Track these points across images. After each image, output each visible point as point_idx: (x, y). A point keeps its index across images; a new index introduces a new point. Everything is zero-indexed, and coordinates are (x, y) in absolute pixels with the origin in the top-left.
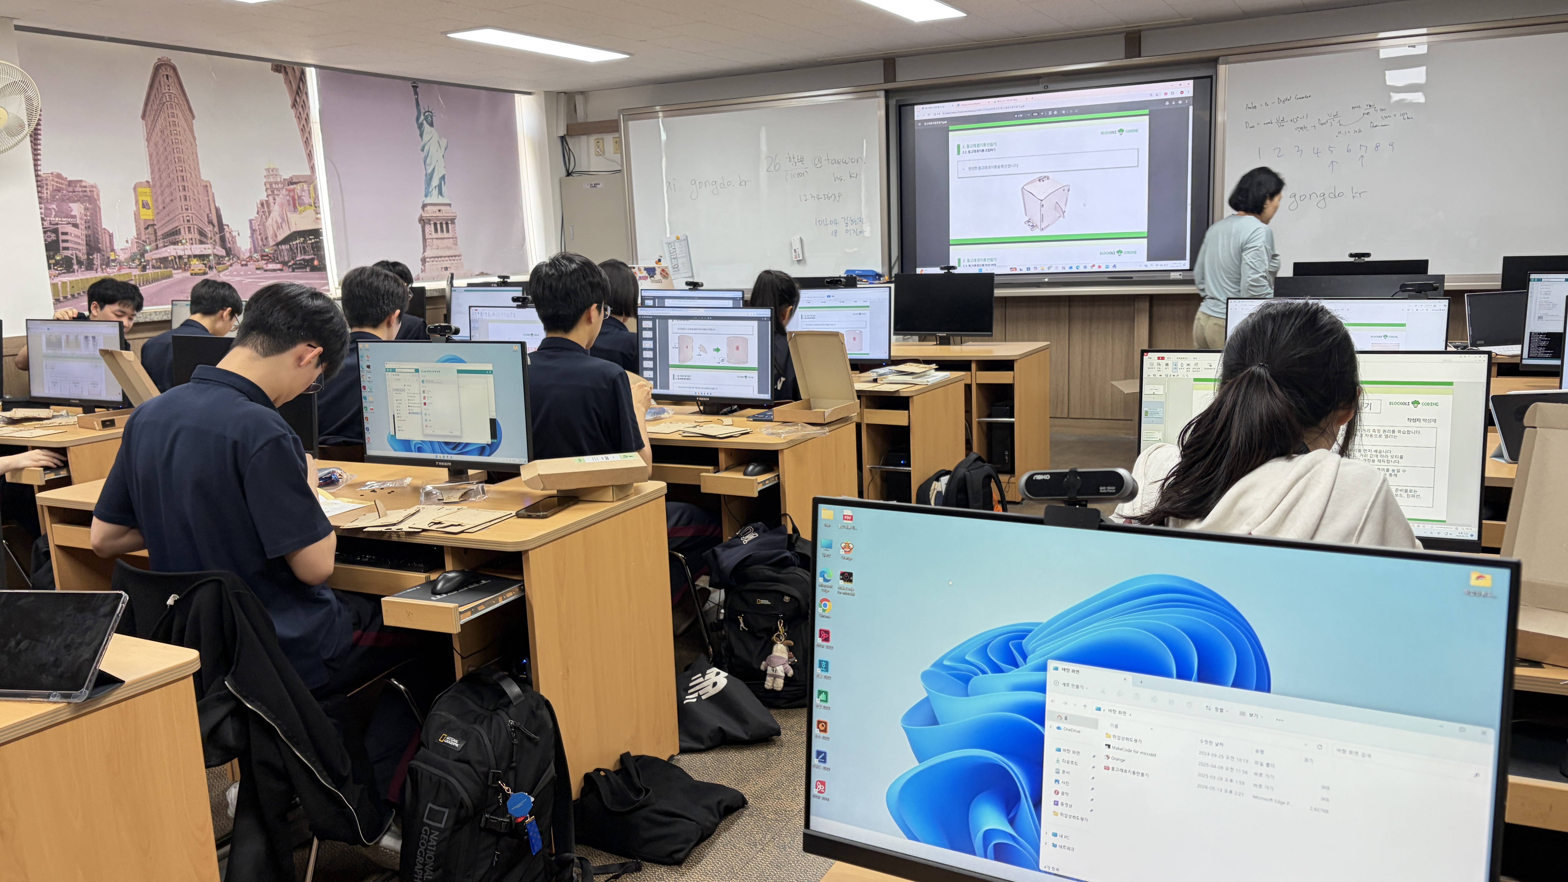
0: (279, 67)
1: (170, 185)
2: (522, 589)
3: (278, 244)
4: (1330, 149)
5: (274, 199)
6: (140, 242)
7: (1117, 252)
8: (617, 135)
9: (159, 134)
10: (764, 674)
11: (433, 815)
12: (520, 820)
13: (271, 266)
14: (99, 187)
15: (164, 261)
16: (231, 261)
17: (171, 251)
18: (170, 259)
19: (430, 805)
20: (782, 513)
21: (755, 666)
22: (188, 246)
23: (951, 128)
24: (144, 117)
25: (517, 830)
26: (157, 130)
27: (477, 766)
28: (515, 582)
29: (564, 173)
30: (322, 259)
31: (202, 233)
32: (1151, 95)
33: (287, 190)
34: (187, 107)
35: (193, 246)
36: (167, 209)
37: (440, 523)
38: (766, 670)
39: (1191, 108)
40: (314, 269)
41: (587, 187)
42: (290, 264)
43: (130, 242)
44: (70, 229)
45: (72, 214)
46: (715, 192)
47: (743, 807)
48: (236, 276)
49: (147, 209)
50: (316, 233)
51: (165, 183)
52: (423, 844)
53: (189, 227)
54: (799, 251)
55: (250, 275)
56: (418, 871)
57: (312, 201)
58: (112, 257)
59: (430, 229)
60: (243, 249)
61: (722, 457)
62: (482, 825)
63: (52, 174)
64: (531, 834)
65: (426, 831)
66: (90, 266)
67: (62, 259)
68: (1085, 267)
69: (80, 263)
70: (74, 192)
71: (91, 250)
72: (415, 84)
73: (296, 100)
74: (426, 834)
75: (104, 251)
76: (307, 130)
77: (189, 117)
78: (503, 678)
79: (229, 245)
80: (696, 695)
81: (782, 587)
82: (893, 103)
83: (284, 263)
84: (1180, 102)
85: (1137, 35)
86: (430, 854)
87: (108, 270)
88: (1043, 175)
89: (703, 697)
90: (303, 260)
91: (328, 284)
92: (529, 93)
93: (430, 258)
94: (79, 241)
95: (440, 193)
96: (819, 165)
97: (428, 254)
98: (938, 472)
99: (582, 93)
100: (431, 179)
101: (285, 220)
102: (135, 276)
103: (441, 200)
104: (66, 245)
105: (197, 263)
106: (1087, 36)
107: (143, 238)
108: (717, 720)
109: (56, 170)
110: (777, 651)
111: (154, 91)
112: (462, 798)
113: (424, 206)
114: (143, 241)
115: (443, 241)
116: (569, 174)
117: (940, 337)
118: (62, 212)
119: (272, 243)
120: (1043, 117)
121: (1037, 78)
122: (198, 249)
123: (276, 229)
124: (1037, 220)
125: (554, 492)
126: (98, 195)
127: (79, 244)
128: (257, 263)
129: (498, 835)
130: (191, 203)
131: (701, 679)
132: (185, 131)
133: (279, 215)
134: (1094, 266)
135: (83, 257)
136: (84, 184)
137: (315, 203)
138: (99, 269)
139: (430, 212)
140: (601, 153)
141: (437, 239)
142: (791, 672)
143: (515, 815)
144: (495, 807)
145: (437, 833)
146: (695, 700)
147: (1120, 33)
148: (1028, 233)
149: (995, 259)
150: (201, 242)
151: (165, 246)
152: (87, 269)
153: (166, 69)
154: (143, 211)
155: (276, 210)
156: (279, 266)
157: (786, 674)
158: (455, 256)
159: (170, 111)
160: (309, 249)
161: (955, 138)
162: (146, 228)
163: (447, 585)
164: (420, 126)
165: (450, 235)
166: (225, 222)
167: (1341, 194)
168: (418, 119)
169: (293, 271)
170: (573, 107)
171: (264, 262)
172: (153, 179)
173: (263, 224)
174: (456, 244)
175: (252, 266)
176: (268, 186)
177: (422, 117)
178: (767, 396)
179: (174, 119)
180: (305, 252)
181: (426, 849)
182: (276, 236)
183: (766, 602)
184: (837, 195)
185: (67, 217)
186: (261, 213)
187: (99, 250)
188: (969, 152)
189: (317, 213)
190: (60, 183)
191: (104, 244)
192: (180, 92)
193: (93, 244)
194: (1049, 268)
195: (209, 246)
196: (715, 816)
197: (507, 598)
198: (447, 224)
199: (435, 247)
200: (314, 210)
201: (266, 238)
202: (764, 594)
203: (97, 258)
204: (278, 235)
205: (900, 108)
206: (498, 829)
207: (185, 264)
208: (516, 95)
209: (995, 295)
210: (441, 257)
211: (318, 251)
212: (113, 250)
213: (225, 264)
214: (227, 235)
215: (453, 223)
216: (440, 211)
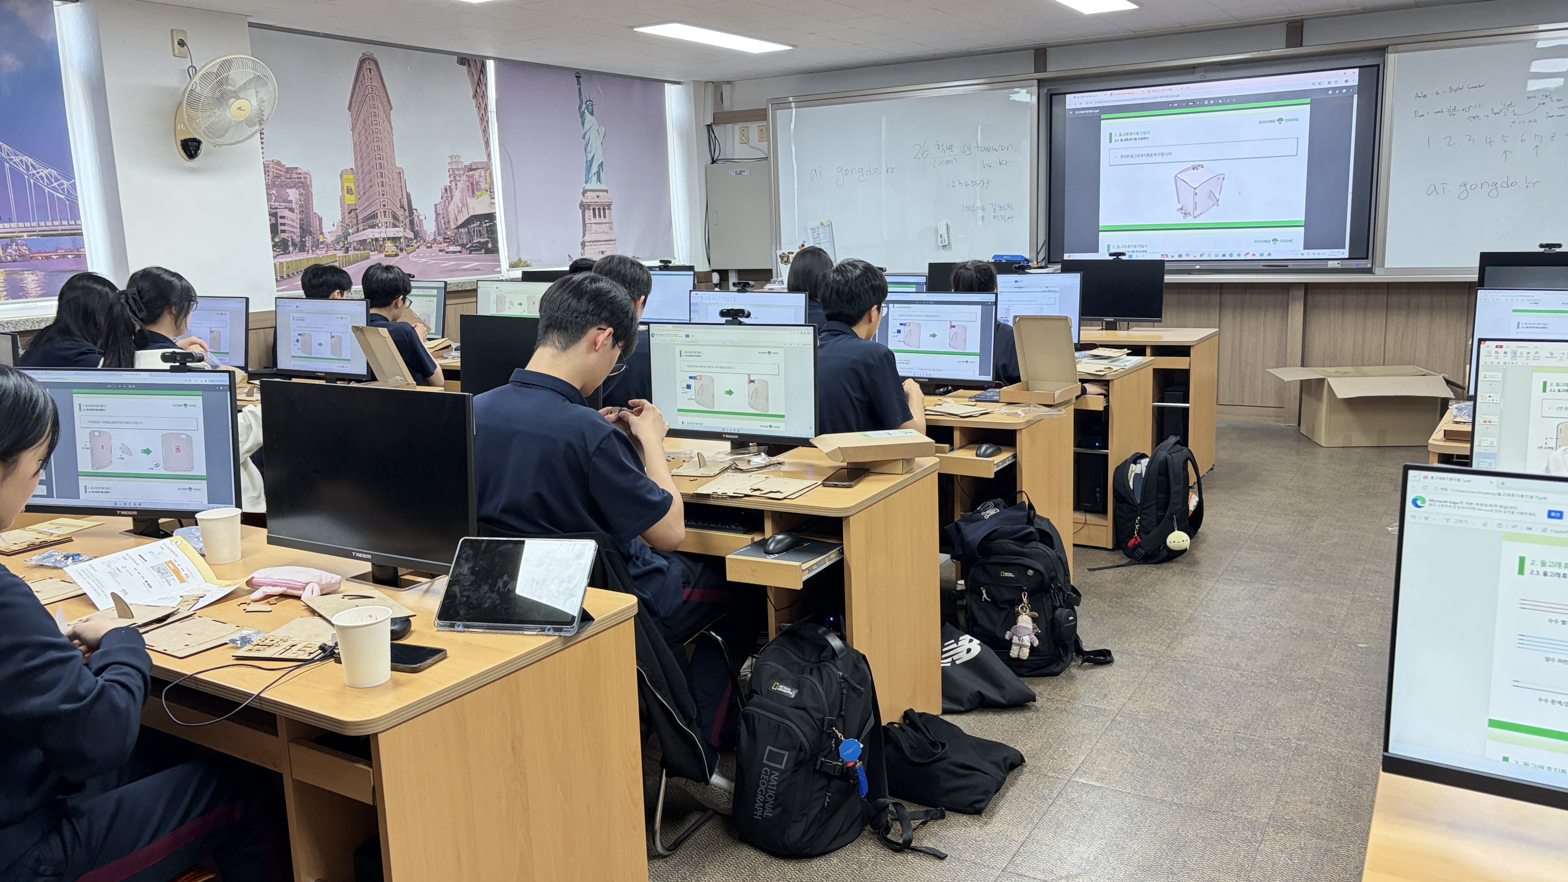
0: (464, 60)
1: (370, 172)
2: (842, 552)
3: (458, 228)
4: (1504, 138)
5: (456, 185)
6: (345, 226)
7: (1273, 241)
8: (764, 123)
9: (362, 123)
10: (1009, 643)
11: (772, 757)
12: (850, 765)
13: (452, 248)
14: (312, 175)
15: (363, 242)
16: (418, 244)
17: (370, 234)
18: (368, 241)
19: (769, 748)
20: (1018, 490)
21: (999, 635)
22: (383, 229)
23: (1103, 116)
24: (349, 108)
25: (847, 773)
26: (360, 121)
27: (813, 713)
28: (835, 546)
29: (710, 161)
30: (495, 241)
31: (395, 217)
32: (1314, 84)
33: (467, 176)
34: (386, 99)
35: (388, 229)
36: (367, 194)
37: (758, 490)
38: (1011, 640)
39: (1356, 97)
40: (488, 251)
41: (732, 174)
42: (468, 246)
43: (336, 225)
44: (287, 213)
45: (289, 199)
46: (862, 179)
47: (1021, 765)
48: (422, 257)
49: (351, 194)
50: (491, 217)
51: (366, 170)
52: (763, 784)
53: (385, 212)
54: (945, 237)
55: (434, 256)
56: (758, 808)
57: (487, 187)
58: (321, 240)
59: (589, 213)
60: (428, 232)
61: (957, 435)
62: (817, 768)
63: (273, 161)
64: (860, 778)
65: (766, 771)
66: (302, 248)
67: (280, 241)
68: (1239, 255)
69: (294, 245)
70: (291, 178)
71: (303, 232)
72: (579, 75)
73: (476, 91)
74: (766, 775)
75: (314, 234)
76: (486, 119)
77: (388, 108)
78: (827, 633)
79: (417, 228)
80: (950, 660)
81: (1027, 561)
82: (1044, 91)
83: (463, 246)
84: (1344, 91)
85: (1300, 24)
86: (771, 793)
87: (317, 251)
88: (1197, 163)
89: (958, 662)
90: (479, 242)
91: (499, 266)
92: (679, 83)
93: (589, 242)
94: (294, 224)
95: (599, 180)
96: (968, 153)
97: (587, 238)
98: (1134, 455)
99: (728, 82)
100: (591, 166)
101: (465, 205)
102: (339, 257)
103: (599, 186)
104: (283, 228)
105: (390, 245)
106: (1247, 26)
107: (347, 222)
108: (975, 684)
109: (276, 158)
110: (1022, 622)
111: (359, 84)
112: (801, 742)
113: (585, 192)
114: (347, 225)
115: (601, 225)
116: (713, 162)
117: (1107, 322)
118: (281, 198)
119: (453, 226)
120: (1199, 106)
121: (1193, 68)
122: (392, 232)
123: (456, 213)
124: (1190, 208)
125: (845, 464)
126: (311, 182)
127: (294, 227)
128: (440, 246)
129: (829, 777)
130: (387, 189)
131: (955, 645)
132: (384, 121)
133: (460, 199)
134: (1248, 254)
135: (297, 240)
136: (299, 171)
137: (490, 188)
138: (310, 251)
139: (590, 197)
140: (745, 141)
141: (595, 223)
142: (1036, 643)
143: (846, 760)
144: (827, 751)
145: (778, 774)
146: (949, 665)
147: (1281, 22)
148: (1180, 220)
149: (1146, 245)
150: (395, 226)
151: (364, 229)
152: (300, 251)
153: (369, 63)
154: (347, 196)
155: (457, 194)
156: (458, 248)
157: (1032, 644)
158: (611, 241)
159: (372, 102)
160: (484, 232)
161: (1107, 126)
162: (350, 213)
163: (779, 546)
164: (582, 115)
165: (607, 220)
166: (414, 207)
167: (1514, 184)
168: (580, 108)
169: (470, 253)
170: (719, 95)
171: (446, 244)
172: (356, 166)
173: (446, 208)
174: (611, 229)
175: (436, 248)
176: (451, 172)
177: (584, 106)
178: (989, 378)
179: (375, 110)
180: (480, 235)
181: (766, 789)
182: (457, 220)
183: (1011, 575)
184: (985, 182)
185: (284, 202)
186: (444, 198)
187: (310, 233)
188: (1121, 140)
189: (492, 198)
190: (279, 170)
191: (315, 228)
192: (381, 85)
193: (305, 227)
194: (1201, 255)
195: (401, 229)
196: (1003, 772)
197: (831, 559)
198: (604, 209)
199: (593, 231)
200: (490, 195)
201: (449, 222)
202: (1007, 566)
203: (309, 241)
204: (458, 218)
205: (1051, 96)
206: (832, 773)
207: (381, 246)
208: (666, 84)
209: (1165, 281)
210: (599, 241)
211: (492, 234)
212: (322, 233)
213: (412, 246)
214: (416, 219)
215: (609, 209)
216: (598, 196)
